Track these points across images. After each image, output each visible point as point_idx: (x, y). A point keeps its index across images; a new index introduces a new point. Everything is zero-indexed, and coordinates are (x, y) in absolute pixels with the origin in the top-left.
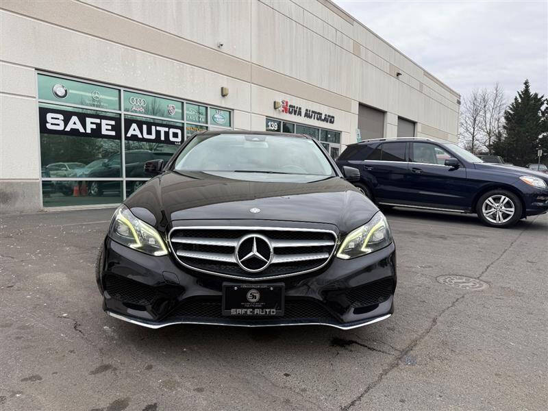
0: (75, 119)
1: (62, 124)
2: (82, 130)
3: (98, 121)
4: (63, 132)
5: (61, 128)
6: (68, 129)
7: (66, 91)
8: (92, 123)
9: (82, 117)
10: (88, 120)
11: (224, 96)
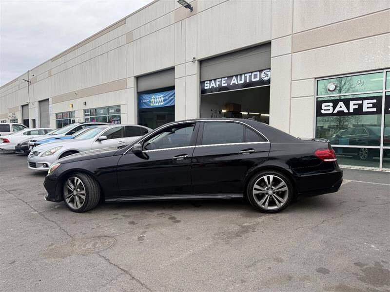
0: (341, 104)
1: (331, 109)
2: (346, 111)
3: (360, 102)
4: (332, 114)
5: (331, 112)
6: (335, 112)
7: (336, 86)
8: (354, 105)
9: (347, 102)
10: (352, 103)
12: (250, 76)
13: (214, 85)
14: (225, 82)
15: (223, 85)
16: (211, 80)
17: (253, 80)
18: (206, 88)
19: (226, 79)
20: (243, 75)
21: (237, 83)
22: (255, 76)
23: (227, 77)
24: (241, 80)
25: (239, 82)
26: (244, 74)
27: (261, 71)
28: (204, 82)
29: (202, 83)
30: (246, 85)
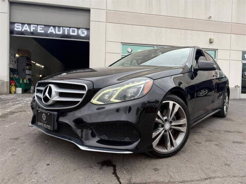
7: (132, 50)
11: (211, 43)
12: (68, 30)
13: (28, 29)
14: (41, 29)
15: (39, 31)
16: (24, 24)
17: (71, 34)
18: (16, 29)
19: (43, 26)
20: (61, 28)
21: (54, 33)
22: (73, 31)
23: (45, 25)
24: (59, 31)
25: (57, 33)
26: (63, 27)
27: (78, 28)
28: (15, 23)
29: (12, 23)
30: (63, 36)
